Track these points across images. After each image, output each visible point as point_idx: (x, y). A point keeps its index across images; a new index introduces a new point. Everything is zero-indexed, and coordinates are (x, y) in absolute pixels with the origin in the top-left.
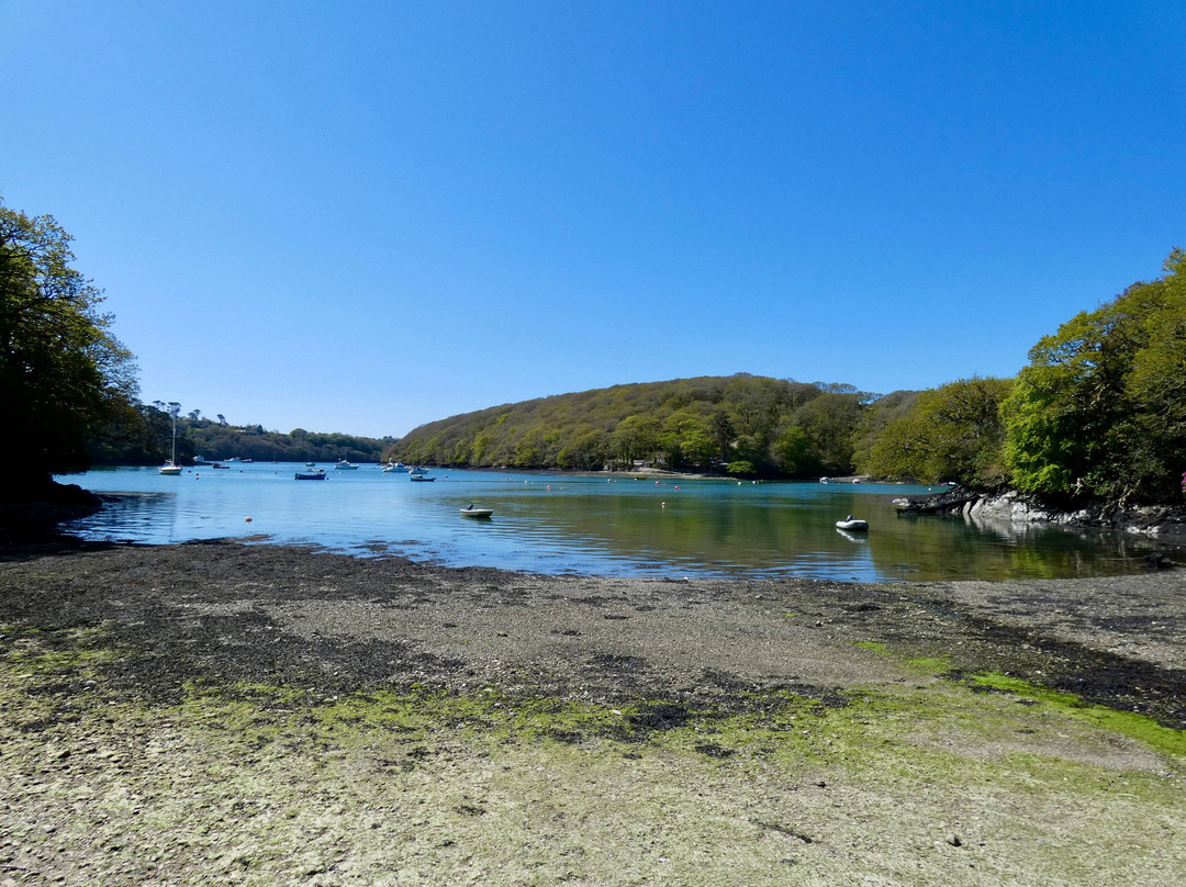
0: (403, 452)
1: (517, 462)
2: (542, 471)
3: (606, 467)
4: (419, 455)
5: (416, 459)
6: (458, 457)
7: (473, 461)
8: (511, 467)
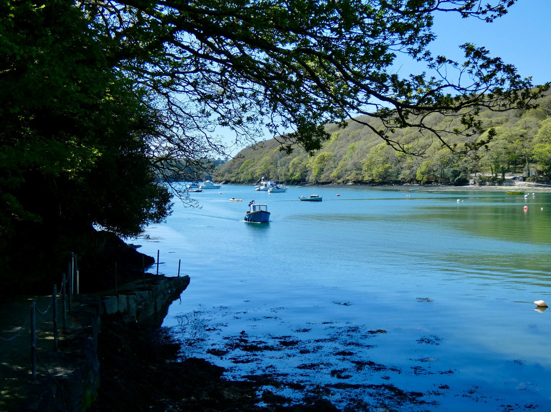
0: (236, 171)
1: (367, 178)
2: (395, 187)
3: (471, 182)
4: (253, 173)
5: (250, 177)
6: (292, 175)
7: (311, 177)
8: (359, 183)
